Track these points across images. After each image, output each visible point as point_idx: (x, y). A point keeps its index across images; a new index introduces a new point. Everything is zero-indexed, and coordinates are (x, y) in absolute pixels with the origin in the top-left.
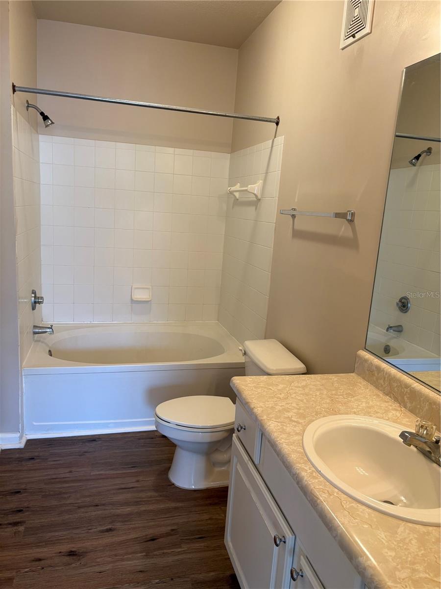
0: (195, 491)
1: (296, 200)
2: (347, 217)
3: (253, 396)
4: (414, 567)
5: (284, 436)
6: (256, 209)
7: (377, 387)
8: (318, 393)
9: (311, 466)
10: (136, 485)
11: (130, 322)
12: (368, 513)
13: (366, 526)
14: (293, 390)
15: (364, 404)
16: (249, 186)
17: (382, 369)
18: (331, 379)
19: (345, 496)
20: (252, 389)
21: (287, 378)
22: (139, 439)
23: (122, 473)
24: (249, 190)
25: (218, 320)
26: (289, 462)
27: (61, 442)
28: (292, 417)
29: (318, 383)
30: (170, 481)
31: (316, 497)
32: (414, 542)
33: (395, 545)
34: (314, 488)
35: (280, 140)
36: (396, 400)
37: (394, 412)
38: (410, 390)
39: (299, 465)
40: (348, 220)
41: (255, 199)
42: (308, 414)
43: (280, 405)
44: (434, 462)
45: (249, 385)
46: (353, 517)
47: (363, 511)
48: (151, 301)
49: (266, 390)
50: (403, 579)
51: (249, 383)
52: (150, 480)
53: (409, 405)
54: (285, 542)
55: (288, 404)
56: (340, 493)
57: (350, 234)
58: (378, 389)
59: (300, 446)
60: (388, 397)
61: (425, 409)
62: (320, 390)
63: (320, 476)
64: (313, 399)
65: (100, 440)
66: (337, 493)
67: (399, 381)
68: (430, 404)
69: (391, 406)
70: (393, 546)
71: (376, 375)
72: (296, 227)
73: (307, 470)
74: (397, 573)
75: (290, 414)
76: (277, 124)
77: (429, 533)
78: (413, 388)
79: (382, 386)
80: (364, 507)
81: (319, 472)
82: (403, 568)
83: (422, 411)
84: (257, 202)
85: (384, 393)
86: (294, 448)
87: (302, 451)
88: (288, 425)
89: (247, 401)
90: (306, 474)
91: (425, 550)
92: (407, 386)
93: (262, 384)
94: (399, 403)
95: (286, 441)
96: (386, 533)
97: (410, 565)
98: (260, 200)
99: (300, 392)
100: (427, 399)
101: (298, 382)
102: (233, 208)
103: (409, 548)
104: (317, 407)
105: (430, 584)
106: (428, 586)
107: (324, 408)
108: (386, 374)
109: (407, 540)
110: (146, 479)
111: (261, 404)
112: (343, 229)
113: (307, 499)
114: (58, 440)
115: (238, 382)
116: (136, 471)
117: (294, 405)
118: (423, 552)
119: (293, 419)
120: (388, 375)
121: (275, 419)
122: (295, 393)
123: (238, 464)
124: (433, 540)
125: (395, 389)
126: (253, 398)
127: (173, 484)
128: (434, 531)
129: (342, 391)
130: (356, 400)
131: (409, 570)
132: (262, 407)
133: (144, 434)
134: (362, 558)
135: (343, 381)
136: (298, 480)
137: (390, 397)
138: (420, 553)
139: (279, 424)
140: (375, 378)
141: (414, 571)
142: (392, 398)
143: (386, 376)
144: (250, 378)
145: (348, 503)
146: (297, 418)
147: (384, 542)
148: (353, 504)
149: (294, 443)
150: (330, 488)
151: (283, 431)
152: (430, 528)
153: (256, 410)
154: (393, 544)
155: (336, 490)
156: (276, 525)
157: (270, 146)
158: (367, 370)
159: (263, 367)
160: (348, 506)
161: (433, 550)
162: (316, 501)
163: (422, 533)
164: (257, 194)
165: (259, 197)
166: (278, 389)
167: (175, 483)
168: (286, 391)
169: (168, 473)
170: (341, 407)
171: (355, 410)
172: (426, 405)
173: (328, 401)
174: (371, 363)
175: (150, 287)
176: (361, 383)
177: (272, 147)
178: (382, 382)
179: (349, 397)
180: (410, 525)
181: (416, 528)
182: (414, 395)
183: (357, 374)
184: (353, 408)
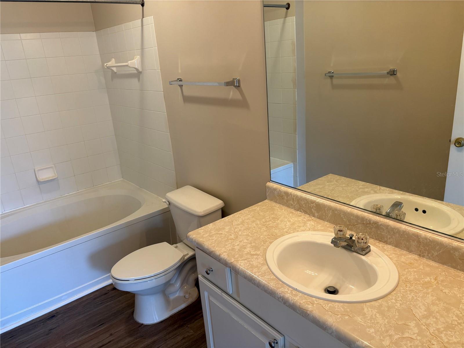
0: (162, 322)
1: (180, 71)
2: (234, 84)
3: (214, 245)
4: (389, 334)
5: (255, 270)
6: (139, 80)
7: (288, 206)
8: (254, 225)
9: (288, 287)
10: (111, 338)
11: (43, 201)
12: (342, 307)
13: (347, 317)
14: (237, 228)
15: (288, 223)
16: (129, 62)
17: (290, 193)
18: (255, 210)
19: (322, 301)
20: (209, 239)
21: (227, 220)
22: (94, 299)
23: (94, 334)
24: (129, 65)
25: (123, 178)
26: (271, 290)
27: (21, 330)
28: (250, 252)
29: (249, 216)
30: (138, 323)
31: (305, 310)
32: (378, 315)
33: (370, 323)
34: (300, 303)
35: (149, 20)
36: (306, 212)
37: (309, 222)
38: (316, 204)
39: (281, 290)
40: (236, 87)
41: (136, 72)
42: (259, 245)
43: (236, 244)
44: (354, 252)
45: (204, 236)
46: (336, 315)
47: (338, 306)
48: (57, 178)
49: (218, 235)
50: (389, 345)
51: (204, 235)
52: (121, 329)
53: (316, 214)
54: (277, 343)
55: (240, 242)
56: (317, 300)
57: (238, 96)
58: (290, 208)
59: (270, 273)
60: (299, 212)
61: (329, 215)
62: (253, 222)
63: (298, 292)
64: (254, 231)
65: (59, 314)
66: (317, 301)
67: (305, 199)
68: (333, 211)
69: (304, 218)
70: (370, 324)
71: (286, 198)
72: (185, 93)
73: (287, 292)
74: (383, 343)
75: (248, 250)
76: (143, 5)
77: (381, 305)
78: (318, 203)
79: (292, 205)
80: (337, 304)
81: (296, 290)
82: (384, 338)
83: (327, 216)
84: (138, 74)
85: (295, 210)
86: (267, 277)
87: (275, 277)
88: (252, 260)
89: (211, 250)
90: (288, 295)
91: (387, 318)
92: (313, 202)
93: (212, 231)
94: (309, 214)
95: (259, 274)
96: (360, 317)
97: (386, 333)
98: (141, 72)
99: (242, 229)
100: (330, 208)
101: (236, 221)
102: (112, 80)
103: (378, 321)
104: (261, 237)
105: (403, 341)
106: (403, 343)
107: (266, 235)
108: (294, 196)
109: (374, 317)
110: (118, 330)
111: (223, 249)
112: (232, 94)
113: (298, 313)
114: (18, 330)
115: (194, 236)
116: (105, 327)
117: (245, 241)
118: (386, 320)
119: (251, 253)
120: (295, 197)
121: (241, 258)
122: (240, 230)
123: (210, 296)
124: (387, 309)
125: (304, 205)
126: (214, 246)
127: (142, 324)
128: (383, 302)
129: (268, 217)
130: (282, 221)
131: (388, 337)
132: (225, 252)
133: (97, 293)
134: (359, 342)
135: (263, 209)
136: (285, 302)
137: (301, 211)
138: (386, 322)
139: (246, 261)
140: (285, 200)
141: (390, 336)
142: (303, 212)
143: (295, 198)
144: (201, 230)
145: (327, 305)
146: (254, 251)
147: (363, 324)
148: (329, 305)
149: (265, 273)
150: (310, 299)
151: (252, 267)
152: (380, 301)
153: (223, 255)
154: (369, 323)
155: (314, 299)
156: (264, 333)
157: (140, 25)
158: (277, 196)
159: (192, 212)
160: (328, 308)
161: (391, 316)
162: (306, 313)
163: (377, 306)
164: (138, 68)
165: (140, 70)
166: (227, 232)
167: (143, 323)
168: (233, 232)
169: (133, 317)
170: (275, 231)
171: (286, 230)
172: (330, 212)
173: (264, 229)
174: (280, 191)
175: (53, 166)
176: (276, 207)
177: (142, 26)
178: (291, 202)
179: (276, 221)
180: (368, 304)
181: (373, 305)
182: (319, 207)
183: (269, 200)
184: (283, 229)
